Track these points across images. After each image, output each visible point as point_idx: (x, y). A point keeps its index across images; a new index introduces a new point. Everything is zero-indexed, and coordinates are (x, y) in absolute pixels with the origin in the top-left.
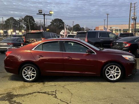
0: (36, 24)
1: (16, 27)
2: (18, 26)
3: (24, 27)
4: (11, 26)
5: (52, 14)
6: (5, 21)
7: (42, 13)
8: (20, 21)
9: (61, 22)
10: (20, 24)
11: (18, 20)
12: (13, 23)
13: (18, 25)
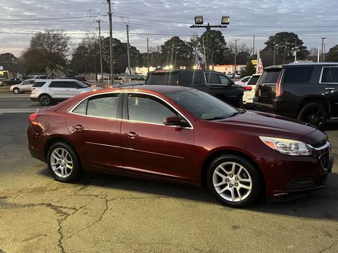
0: (227, 49)
1: (183, 58)
2: (188, 56)
3: (200, 59)
4: (170, 58)
5: (228, 23)
6: (162, 46)
7: (202, 23)
8: (193, 44)
9: (292, 41)
10: (192, 50)
11: (189, 43)
12: (178, 50)
13: (188, 54)
